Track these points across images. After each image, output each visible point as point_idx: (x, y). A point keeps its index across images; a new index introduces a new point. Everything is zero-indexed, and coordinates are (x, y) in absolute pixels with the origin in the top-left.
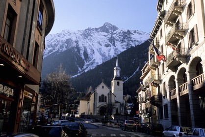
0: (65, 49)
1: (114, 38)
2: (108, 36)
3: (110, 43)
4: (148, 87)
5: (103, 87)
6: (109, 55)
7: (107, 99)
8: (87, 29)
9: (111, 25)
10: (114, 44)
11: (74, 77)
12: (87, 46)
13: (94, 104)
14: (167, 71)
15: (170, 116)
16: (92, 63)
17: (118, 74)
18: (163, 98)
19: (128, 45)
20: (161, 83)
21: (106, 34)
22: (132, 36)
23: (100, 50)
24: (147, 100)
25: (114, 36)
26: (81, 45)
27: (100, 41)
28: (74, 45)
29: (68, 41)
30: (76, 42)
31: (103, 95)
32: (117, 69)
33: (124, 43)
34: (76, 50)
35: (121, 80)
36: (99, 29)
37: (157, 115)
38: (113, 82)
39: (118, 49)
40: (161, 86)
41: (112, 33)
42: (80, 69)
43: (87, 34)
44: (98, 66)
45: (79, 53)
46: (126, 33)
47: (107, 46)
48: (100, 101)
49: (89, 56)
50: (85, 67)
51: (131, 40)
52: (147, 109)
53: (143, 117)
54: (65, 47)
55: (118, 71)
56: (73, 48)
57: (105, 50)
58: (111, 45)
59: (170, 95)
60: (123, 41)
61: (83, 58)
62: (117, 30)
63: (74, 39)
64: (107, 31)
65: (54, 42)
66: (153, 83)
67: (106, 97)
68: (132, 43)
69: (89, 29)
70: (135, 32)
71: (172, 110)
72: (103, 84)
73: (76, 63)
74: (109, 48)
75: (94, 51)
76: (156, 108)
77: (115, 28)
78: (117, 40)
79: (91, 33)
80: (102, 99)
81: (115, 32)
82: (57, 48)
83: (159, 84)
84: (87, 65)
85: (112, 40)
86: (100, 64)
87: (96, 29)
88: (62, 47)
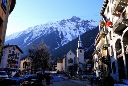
0: (49, 33)
1: (79, 25)
2: (75, 24)
3: (76, 28)
4: (100, 51)
5: (71, 54)
6: (76, 36)
7: (74, 61)
8: (62, 21)
9: (77, 17)
10: (79, 29)
11: (55, 49)
12: (62, 30)
13: (65, 65)
14: (114, 36)
15: (117, 71)
16: (66, 41)
17: (81, 45)
18: (111, 58)
19: (87, 29)
20: (109, 47)
21: (74, 23)
22: (89, 23)
23: (70, 33)
24: (99, 60)
25: (79, 24)
26: (59, 30)
27: (71, 27)
28: (55, 30)
29: (51, 28)
30: (56, 28)
31: (71, 59)
32: (79, 42)
33: (85, 28)
34: (56, 33)
35: (82, 49)
36: (69, 20)
37: (107, 71)
38: (77, 50)
39: (81, 31)
40: (110, 49)
41: (77, 22)
42: (59, 44)
43: (62, 23)
44: (69, 42)
45: (58, 35)
46: (86, 22)
47: (74, 30)
48: (69, 62)
49: (64, 36)
50: (62, 43)
51: (89, 26)
52: (99, 66)
53: (97, 72)
54: (49, 32)
55: (81, 43)
56: (54, 32)
57: (73, 32)
58: (77, 29)
59: (117, 55)
60: (84, 27)
61: (61, 38)
62: (80, 20)
63: (55, 27)
64: (74, 21)
65: (43, 29)
66: (103, 47)
67: (73, 60)
68: (89, 28)
69: (63, 20)
70: (91, 21)
71: (119, 66)
72: (71, 52)
73: (56, 41)
74: (76, 31)
75: (67, 33)
76: (106, 66)
77: (79, 19)
78: (81, 26)
79: (65, 22)
80: (71, 61)
81: (79, 21)
82: (45, 33)
83: (107, 48)
84: (63, 42)
85: (77, 26)
86: (70, 41)
87: (68, 20)
88: (48, 31)
